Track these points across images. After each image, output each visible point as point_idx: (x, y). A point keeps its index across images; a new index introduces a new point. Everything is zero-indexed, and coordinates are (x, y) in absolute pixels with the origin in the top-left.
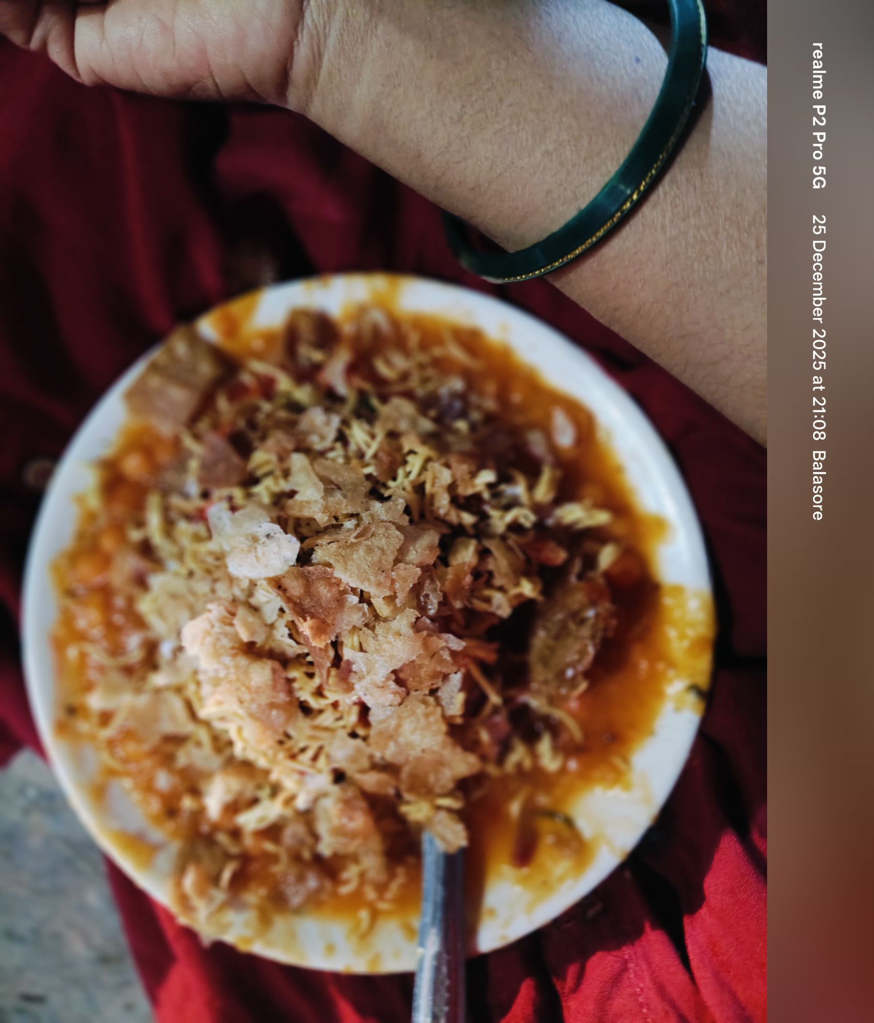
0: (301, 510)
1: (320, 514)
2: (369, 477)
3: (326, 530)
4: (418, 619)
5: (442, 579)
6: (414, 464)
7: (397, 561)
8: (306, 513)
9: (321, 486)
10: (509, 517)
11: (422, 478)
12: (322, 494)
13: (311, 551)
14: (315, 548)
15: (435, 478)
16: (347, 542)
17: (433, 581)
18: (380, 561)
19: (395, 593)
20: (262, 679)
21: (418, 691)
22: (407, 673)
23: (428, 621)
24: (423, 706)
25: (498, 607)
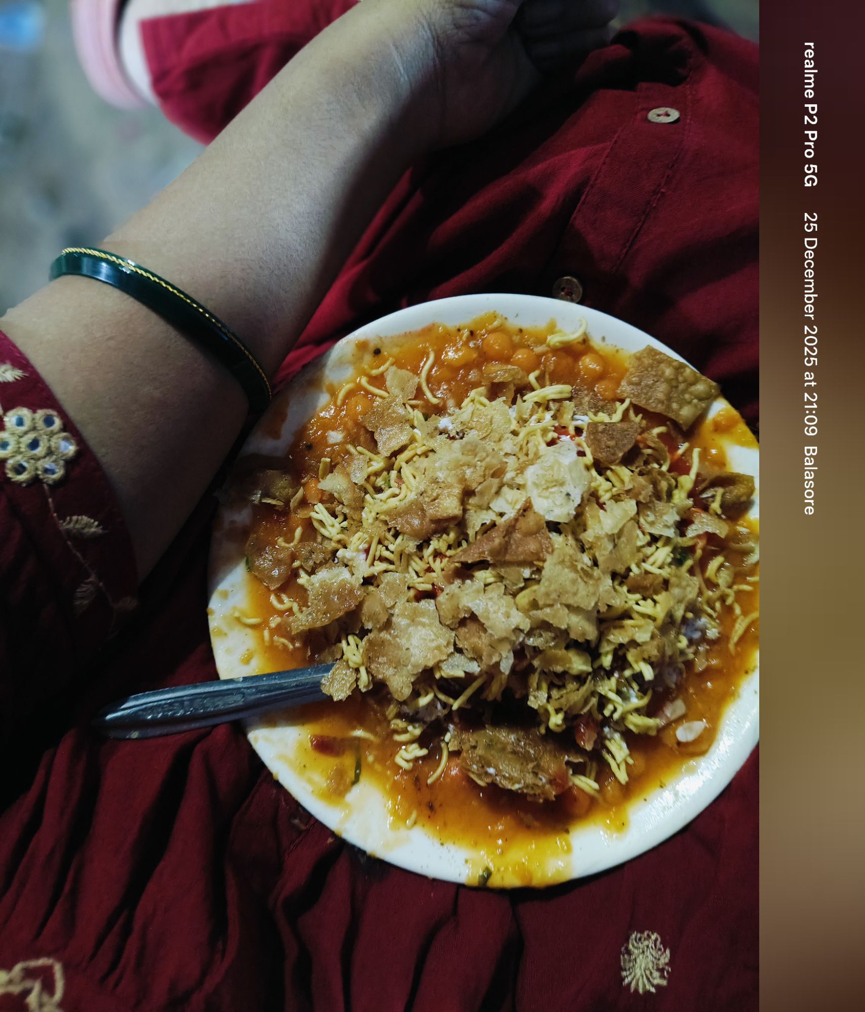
0: (592, 517)
1: (593, 534)
2: (629, 570)
3: (577, 540)
4: (522, 631)
5: (555, 647)
6: (646, 607)
7: (568, 606)
8: (590, 522)
9: (616, 531)
10: (612, 696)
11: (635, 615)
12: (610, 533)
13: (559, 532)
14: (563, 535)
15: (639, 627)
16: (576, 561)
17: (554, 639)
18: (567, 592)
19: (541, 609)
20: (447, 508)
21: (456, 638)
22: (472, 627)
23: (521, 639)
24: (445, 643)
25: (535, 697)
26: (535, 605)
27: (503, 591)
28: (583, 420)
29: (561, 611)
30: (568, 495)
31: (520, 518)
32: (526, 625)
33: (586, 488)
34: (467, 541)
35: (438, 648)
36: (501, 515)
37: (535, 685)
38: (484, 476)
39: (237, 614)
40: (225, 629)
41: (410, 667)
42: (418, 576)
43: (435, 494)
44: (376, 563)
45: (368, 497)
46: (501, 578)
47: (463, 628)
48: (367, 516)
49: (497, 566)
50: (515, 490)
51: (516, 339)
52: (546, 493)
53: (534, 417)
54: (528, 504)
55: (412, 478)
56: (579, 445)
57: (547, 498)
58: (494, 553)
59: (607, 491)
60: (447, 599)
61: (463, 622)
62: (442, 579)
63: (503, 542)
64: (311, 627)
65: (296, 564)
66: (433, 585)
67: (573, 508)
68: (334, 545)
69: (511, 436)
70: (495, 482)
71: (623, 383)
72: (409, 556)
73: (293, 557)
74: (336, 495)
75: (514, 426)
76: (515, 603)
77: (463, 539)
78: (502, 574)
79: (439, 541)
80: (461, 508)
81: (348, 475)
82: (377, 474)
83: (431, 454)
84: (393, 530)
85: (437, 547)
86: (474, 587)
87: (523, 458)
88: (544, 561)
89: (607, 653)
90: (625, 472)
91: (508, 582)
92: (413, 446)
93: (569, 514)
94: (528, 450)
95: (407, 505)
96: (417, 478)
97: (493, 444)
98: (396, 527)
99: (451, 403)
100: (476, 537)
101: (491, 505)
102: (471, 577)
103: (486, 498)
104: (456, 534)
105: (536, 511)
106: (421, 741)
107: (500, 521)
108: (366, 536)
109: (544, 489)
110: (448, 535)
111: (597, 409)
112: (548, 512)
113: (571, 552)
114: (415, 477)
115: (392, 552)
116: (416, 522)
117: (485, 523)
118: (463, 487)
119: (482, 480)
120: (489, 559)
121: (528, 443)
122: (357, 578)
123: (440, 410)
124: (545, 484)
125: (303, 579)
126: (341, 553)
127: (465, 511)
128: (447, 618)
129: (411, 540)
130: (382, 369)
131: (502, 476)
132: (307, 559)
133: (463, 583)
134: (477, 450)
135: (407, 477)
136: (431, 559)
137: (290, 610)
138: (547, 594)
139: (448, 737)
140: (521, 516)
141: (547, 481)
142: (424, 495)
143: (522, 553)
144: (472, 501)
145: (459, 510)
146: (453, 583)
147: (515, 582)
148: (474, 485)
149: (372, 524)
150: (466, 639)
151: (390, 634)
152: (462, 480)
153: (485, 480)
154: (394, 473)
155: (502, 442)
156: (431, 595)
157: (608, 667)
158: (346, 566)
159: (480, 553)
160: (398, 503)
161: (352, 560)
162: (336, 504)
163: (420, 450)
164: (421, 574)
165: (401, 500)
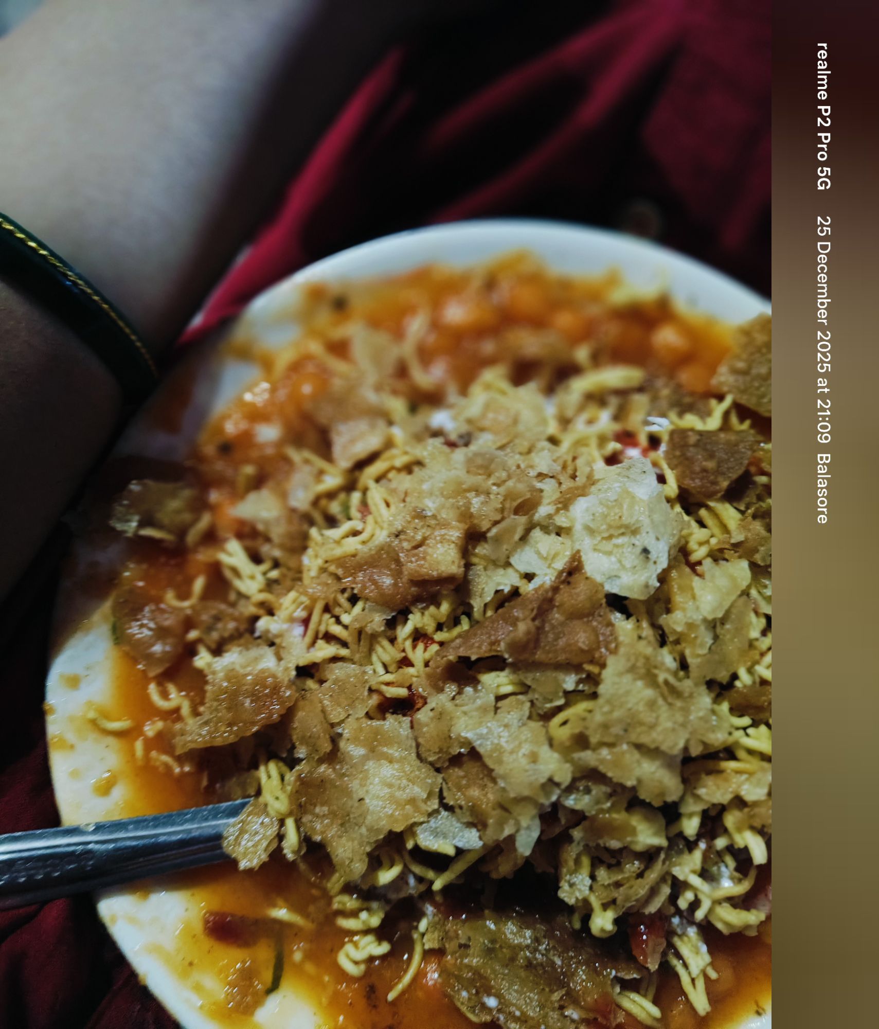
0: (681, 588)
2: (735, 677)
3: (655, 626)
4: (557, 785)
5: (611, 809)
6: (760, 739)
8: (678, 598)
9: (720, 615)
11: (742, 754)
12: (710, 617)
13: (628, 616)
14: (633, 619)
15: (751, 774)
16: (654, 665)
18: (641, 723)
19: (594, 750)
20: (438, 563)
21: (444, 784)
22: (472, 768)
23: (554, 798)
24: (425, 796)
25: (572, 885)
26: (581, 741)
27: (527, 713)
28: (662, 425)
29: (628, 756)
30: (646, 551)
31: (562, 586)
32: (564, 775)
33: (673, 541)
34: (469, 615)
35: (412, 801)
36: (529, 577)
37: (571, 864)
38: (502, 510)
39: (92, 715)
40: (71, 737)
41: (363, 830)
42: (387, 672)
43: (419, 537)
44: (320, 643)
45: (314, 532)
46: (525, 689)
47: (456, 770)
48: (311, 562)
49: (519, 669)
50: (553, 536)
51: (557, 293)
52: (607, 546)
53: (584, 416)
54: (576, 563)
55: (383, 506)
56: (655, 464)
57: (609, 553)
58: (517, 647)
59: (701, 544)
60: (432, 719)
61: (456, 761)
62: (424, 681)
63: (533, 630)
64: (209, 745)
65: (193, 635)
66: (409, 688)
67: (654, 576)
68: (252, 609)
69: (547, 445)
70: (522, 520)
71: (723, 369)
72: (373, 638)
73: (189, 623)
74: (260, 527)
75: (552, 428)
76: (547, 732)
77: (463, 613)
78: (529, 682)
79: (423, 614)
80: (463, 562)
81: (283, 496)
82: (331, 495)
83: (416, 469)
84: (349, 591)
85: (419, 625)
86: (479, 702)
87: (567, 484)
88: (603, 666)
89: (691, 815)
90: (729, 513)
91: (536, 696)
92: (388, 453)
93: (647, 586)
94: (575, 470)
95: (373, 552)
96: (393, 507)
97: (517, 457)
98: (353, 589)
99: (452, 387)
100: (485, 612)
101: (513, 561)
102: (474, 682)
103: (505, 547)
104: (451, 604)
105: (589, 574)
106: (381, 933)
107: (528, 588)
108: (304, 599)
109: (603, 538)
110: (438, 606)
111: (684, 409)
112: (609, 578)
113: (649, 651)
114: (388, 505)
115: (346, 627)
116: (387, 581)
117: (502, 590)
118: (466, 527)
119: (498, 517)
120: (506, 656)
121: (574, 459)
122: (287, 669)
123: (434, 399)
124: (608, 530)
125: (202, 659)
126: (264, 624)
127: (468, 566)
128: (429, 750)
129: (377, 611)
130: (346, 330)
131: (532, 512)
132: (209, 629)
133: (460, 693)
134: (493, 466)
135: (376, 505)
136: (408, 644)
137: (177, 710)
138: (605, 726)
139: (423, 925)
140: (563, 582)
141: (610, 527)
142: (402, 537)
143: (563, 650)
144: (482, 550)
145: (459, 567)
146: (441, 690)
147: (550, 697)
148: (485, 525)
149: (318, 577)
150: (459, 788)
151: (334, 769)
152: (465, 515)
153: (503, 519)
154: (356, 497)
155: (533, 455)
156: (405, 706)
157: (691, 836)
158: (272, 644)
159: (492, 644)
160: (360, 547)
161: (280, 635)
162: (260, 541)
163: (399, 462)
164: (392, 668)
165: (364, 543)
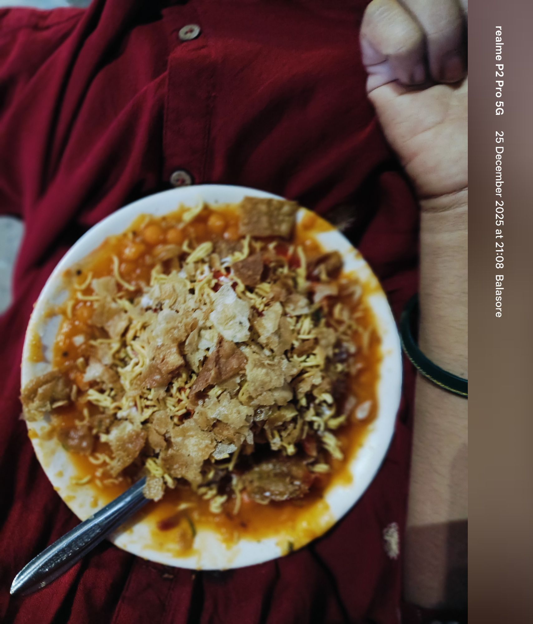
1: (265, 337)
2: (293, 345)
4: (251, 416)
5: (272, 413)
6: (312, 361)
7: (270, 390)
9: (276, 329)
11: (307, 369)
14: (248, 346)
18: (265, 383)
20: (174, 363)
21: (214, 435)
22: (220, 426)
23: (252, 420)
24: (210, 442)
25: (274, 444)
26: (251, 398)
27: (229, 397)
28: (228, 261)
29: (267, 395)
30: (240, 323)
31: (219, 349)
32: (251, 411)
34: (194, 373)
35: (207, 446)
36: (208, 350)
37: (270, 436)
38: (187, 331)
39: (74, 481)
40: (72, 494)
41: (195, 464)
42: (175, 407)
43: (162, 357)
45: (119, 369)
46: (225, 390)
47: (216, 428)
48: (125, 382)
50: (209, 330)
51: (164, 224)
52: (228, 327)
53: (198, 272)
54: (220, 338)
55: (142, 349)
56: (231, 279)
57: (230, 329)
58: (215, 378)
59: (260, 304)
60: (199, 416)
61: (214, 426)
62: (190, 404)
64: (124, 468)
65: (95, 431)
66: (186, 409)
67: (247, 331)
68: (112, 412)
69: (190, 296)
70: (195, 332)
71: (241, 226)
72: (164, 399)
74: (98, 380)
75: (188, 285)
76: (239, 400)
77: (192, 373)
78: (225, 387)
79: (178, 382)
80: (182, 357)
81: (100, 361)
82: (118, 352)
83: (147, 327)
85: (178, 386)
86: (211, 402)
87: (204, 308)
88: (245, 369)
89: (301, 399)
90: (266, 286)
91: (230, 390)
92: (132, 326)
93: (246, 335)
94: (205, 301)
95: (148, 369)
96: (146, 348)
97: (182, 306)
98: (147, 386)
99: (143, 284)
100: (199, 369)
101: (199, 346)
102: (207, 396)
103: (194, 344)
104: (186, 373)
105: (226, 339)
106: (220, 494)
107: (209, 354)
108: (130, 398)
109: (225, 324)
110: (182, 376)
111: (233, 251)
112: (234, 338)
114: (143, 347)
115: (151, 400)
116: (158, 377)
117: (201, 359)
118: (177, 344)
120: (213, 383)
121: (202, 296)
122: (138, 426)
123: (139, 292)
125: (104, 438)
126: (119, 414)
128: (204, 427)
129: (160, 389)
130: (87, 282)
131: (198, 325)
132: (100, 427)
133: (204, 402)
135: (139, 349)
136: (178, 394)
137: (105, 462)
138: (256, 389)
139: (234, 482)
140: (219, 347)
142: (155, 359)
143: (230, 371)
145: (182, 360)
146: (198, 404)
147: (234, 388)
149: (131, 388)
150: (220, 434)
151: (173, 450)
154: (129, 348)
155: (187, 302)
156: (188, 415)
158: (126, 419)
159: (206, 381)
160: (141, 369)
161: (129, 415)
162: (100, 385)
163: (139, 326)
164: (176, 405)
165: (142, 366)
